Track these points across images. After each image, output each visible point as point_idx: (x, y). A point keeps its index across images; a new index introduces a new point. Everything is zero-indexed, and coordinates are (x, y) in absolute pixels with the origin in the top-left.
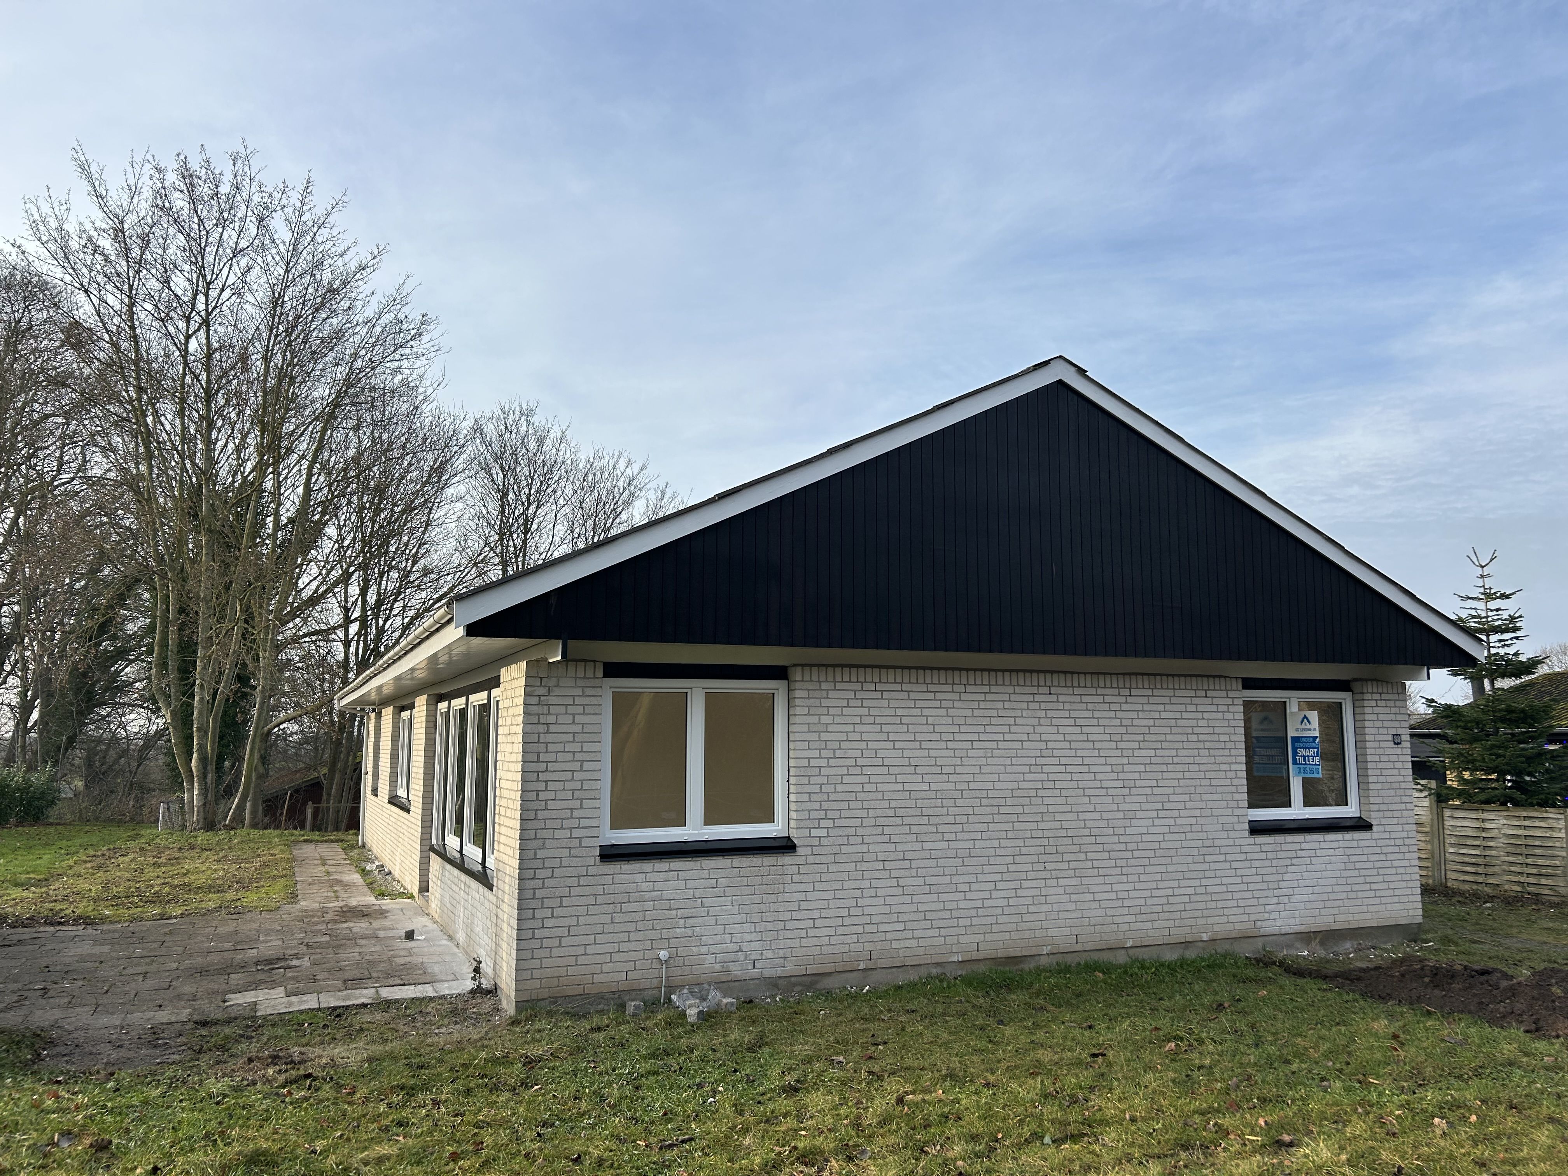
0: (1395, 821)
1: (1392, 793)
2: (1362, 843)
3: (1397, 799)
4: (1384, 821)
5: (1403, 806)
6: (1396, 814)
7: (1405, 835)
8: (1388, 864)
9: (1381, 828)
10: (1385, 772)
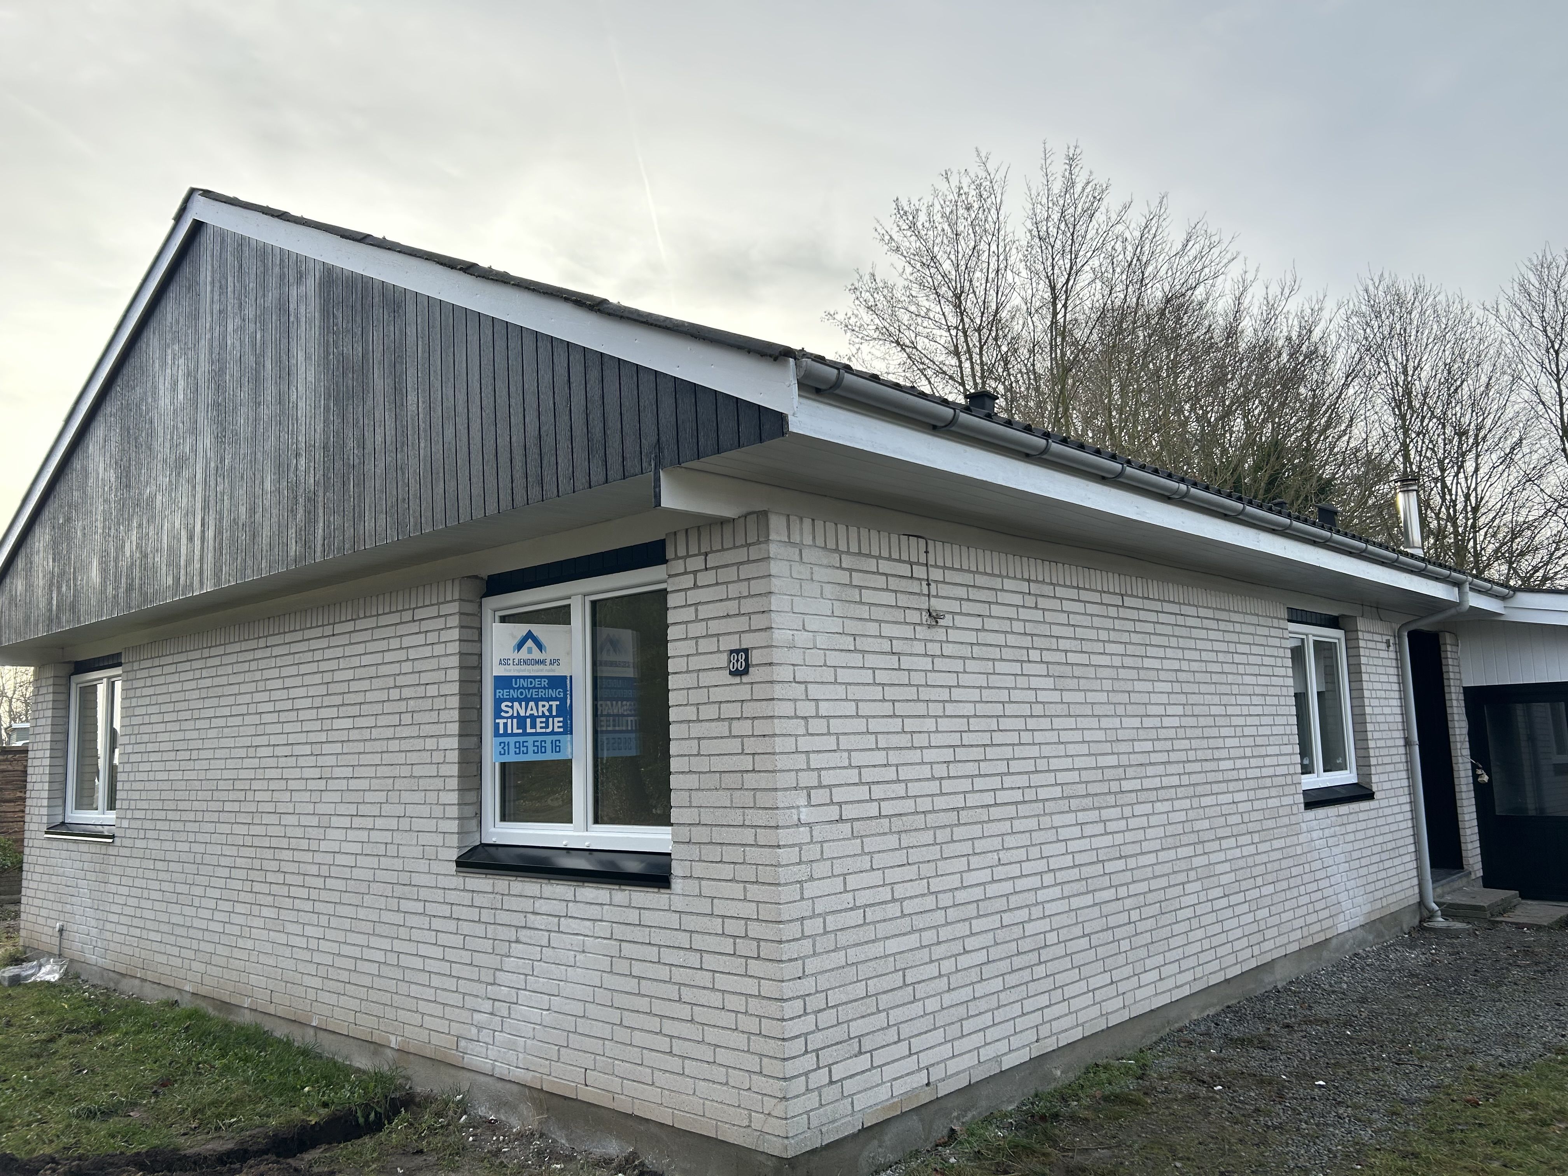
0: (727, 871)
1: (723, 798)
2: (648, 918)
3: (736, 817)
4: (699, 870)
5: (747, 836)
6: (731, 854)
7: (749, 910)
8: (704, 978)
9: (692, 887)
10: (707, 747)
